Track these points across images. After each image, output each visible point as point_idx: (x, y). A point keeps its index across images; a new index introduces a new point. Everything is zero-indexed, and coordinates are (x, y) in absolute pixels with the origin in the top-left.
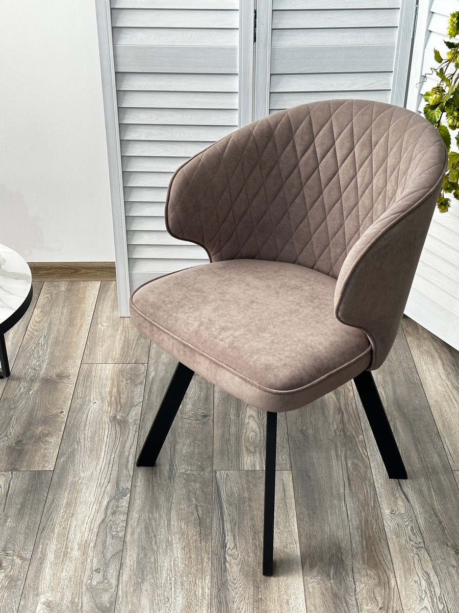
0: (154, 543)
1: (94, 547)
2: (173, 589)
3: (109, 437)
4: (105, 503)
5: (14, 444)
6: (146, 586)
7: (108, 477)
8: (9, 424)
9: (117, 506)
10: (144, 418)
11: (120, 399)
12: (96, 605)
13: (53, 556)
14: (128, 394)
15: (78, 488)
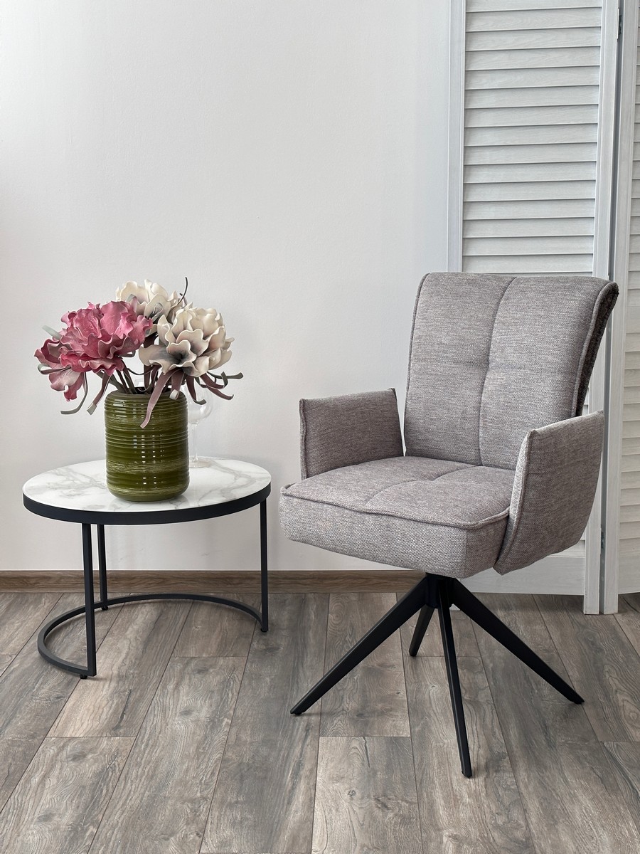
0: (554, 794)
2: (594, 830)
4: (483, 763)
5: (356, 717)
6: (560, 827)
7: (477, 743)
9: (499, 766)
10: (497, 700)
12: (511, 840)
13: (442, 802)
14: (468, 679)
15: (445, 751)
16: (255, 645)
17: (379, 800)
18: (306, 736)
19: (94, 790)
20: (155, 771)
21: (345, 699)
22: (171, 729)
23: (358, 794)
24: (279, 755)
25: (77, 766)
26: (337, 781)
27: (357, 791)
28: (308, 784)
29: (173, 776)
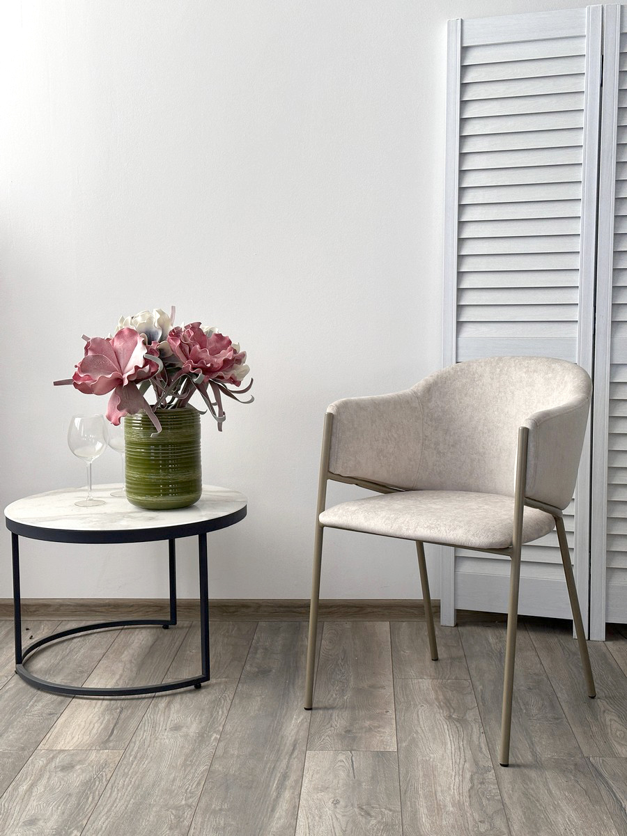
0: (538, 805)
1: (470, 804)
3: (450, 731)
4: (468, 775)
5: (344, 733)
7: (463, 757)
8: (331, 719)
9: (483, 779)
10: (485, 718)
11: (450, 704)
13: (425, 811)
14: (458, 700)
15: (431, 765)
16: (248, 668)
17: (362, 809)
18: (294, 750)
19: (81, 797)
20: (141, 781)
21: (333, 717)
22: (161, 743)
23: (342, 803)
24: (265, 768)
25: (65, 776)
26: (322, 791)
27: (341, 800)
28: (293, 793)
29: (159, 786)
